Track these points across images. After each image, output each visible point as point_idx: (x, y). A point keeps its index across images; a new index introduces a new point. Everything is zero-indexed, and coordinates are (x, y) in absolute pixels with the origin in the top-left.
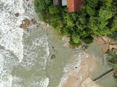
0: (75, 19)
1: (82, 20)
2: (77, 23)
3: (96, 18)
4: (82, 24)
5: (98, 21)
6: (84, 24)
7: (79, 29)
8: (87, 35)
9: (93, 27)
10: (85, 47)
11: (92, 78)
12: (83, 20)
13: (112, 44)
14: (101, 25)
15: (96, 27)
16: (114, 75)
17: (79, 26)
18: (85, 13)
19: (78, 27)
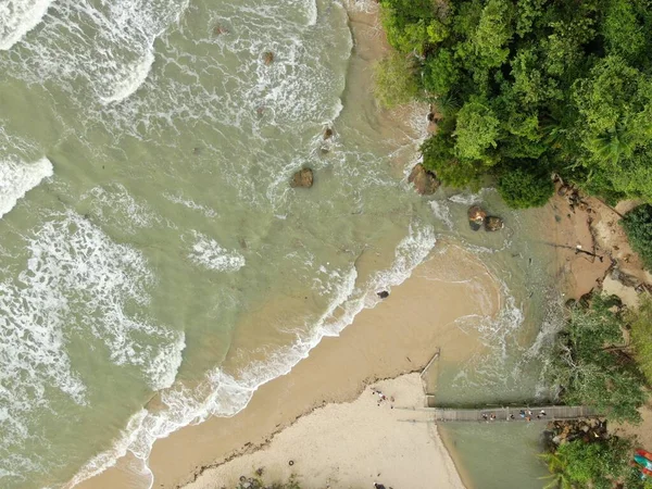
0: (524, 27)
1: (557, 48)
2: (524, 56)
3: (634, 71)
4: (543, 73)
5: (634, 92)
6: (556, 77)
7: (515, 88)
8: (536, 152)
9: (596, 107)
10: (487, 219)
11: (432, 389)
12: (560, 54)
13: (625, 280)
14: (640, 115)
15: (609, 111)
16: (546, 433)
17: (528, 73)
18: (590, 21)
19: (521, 77)
